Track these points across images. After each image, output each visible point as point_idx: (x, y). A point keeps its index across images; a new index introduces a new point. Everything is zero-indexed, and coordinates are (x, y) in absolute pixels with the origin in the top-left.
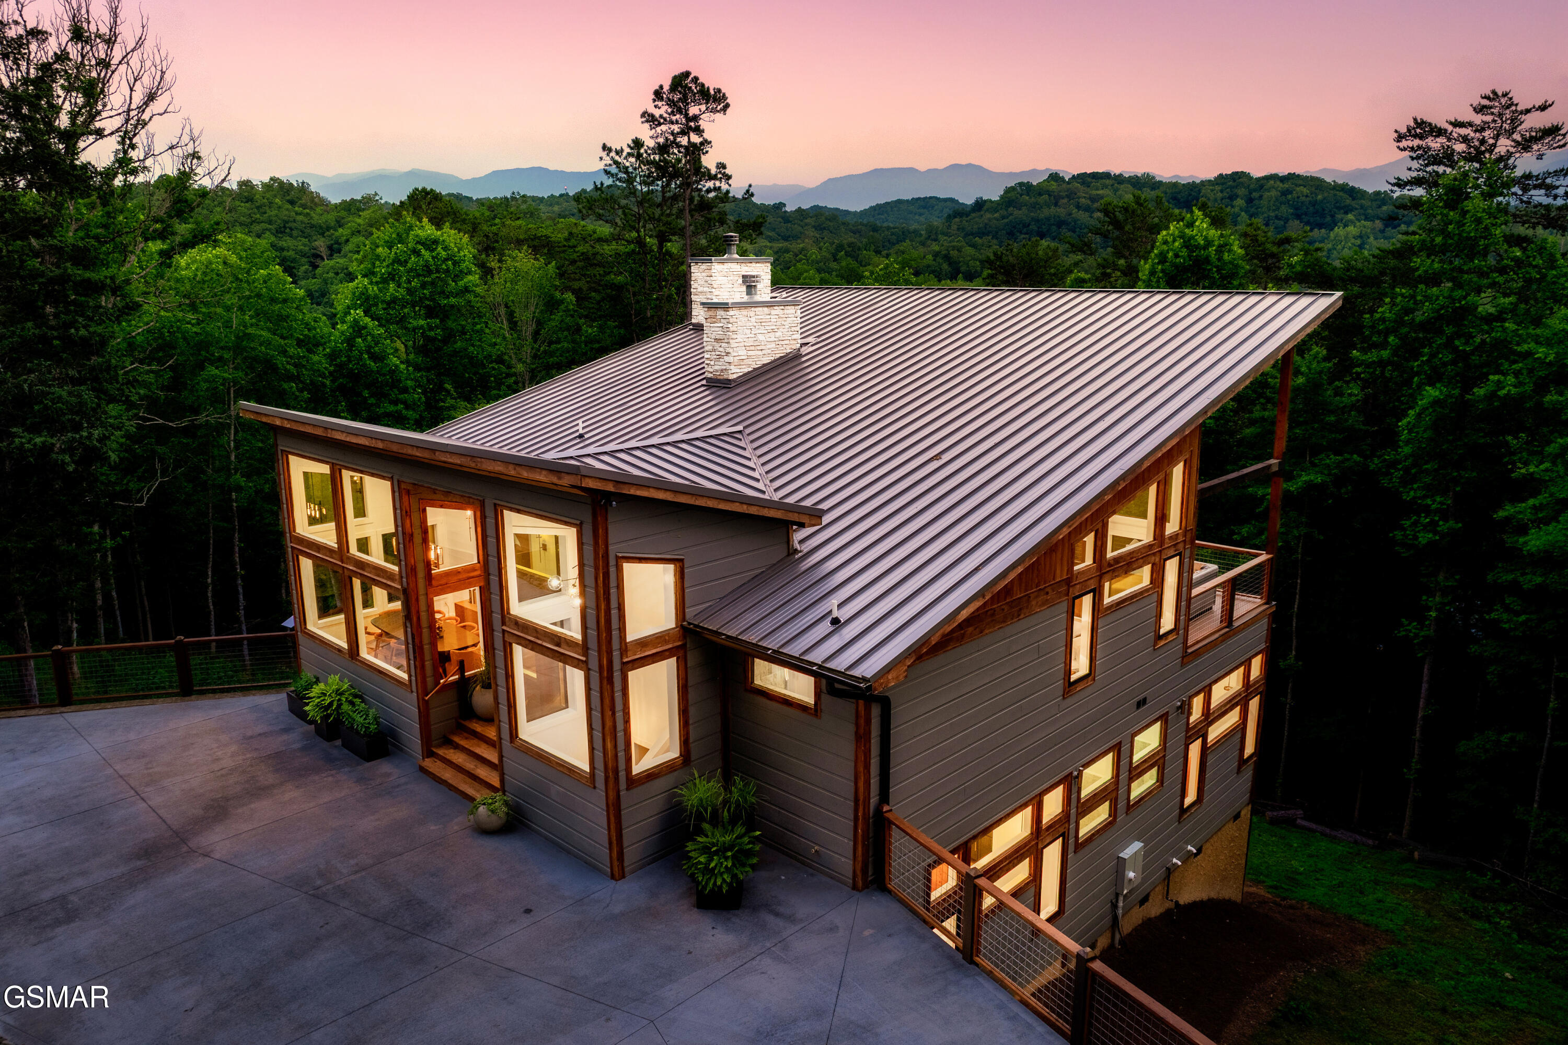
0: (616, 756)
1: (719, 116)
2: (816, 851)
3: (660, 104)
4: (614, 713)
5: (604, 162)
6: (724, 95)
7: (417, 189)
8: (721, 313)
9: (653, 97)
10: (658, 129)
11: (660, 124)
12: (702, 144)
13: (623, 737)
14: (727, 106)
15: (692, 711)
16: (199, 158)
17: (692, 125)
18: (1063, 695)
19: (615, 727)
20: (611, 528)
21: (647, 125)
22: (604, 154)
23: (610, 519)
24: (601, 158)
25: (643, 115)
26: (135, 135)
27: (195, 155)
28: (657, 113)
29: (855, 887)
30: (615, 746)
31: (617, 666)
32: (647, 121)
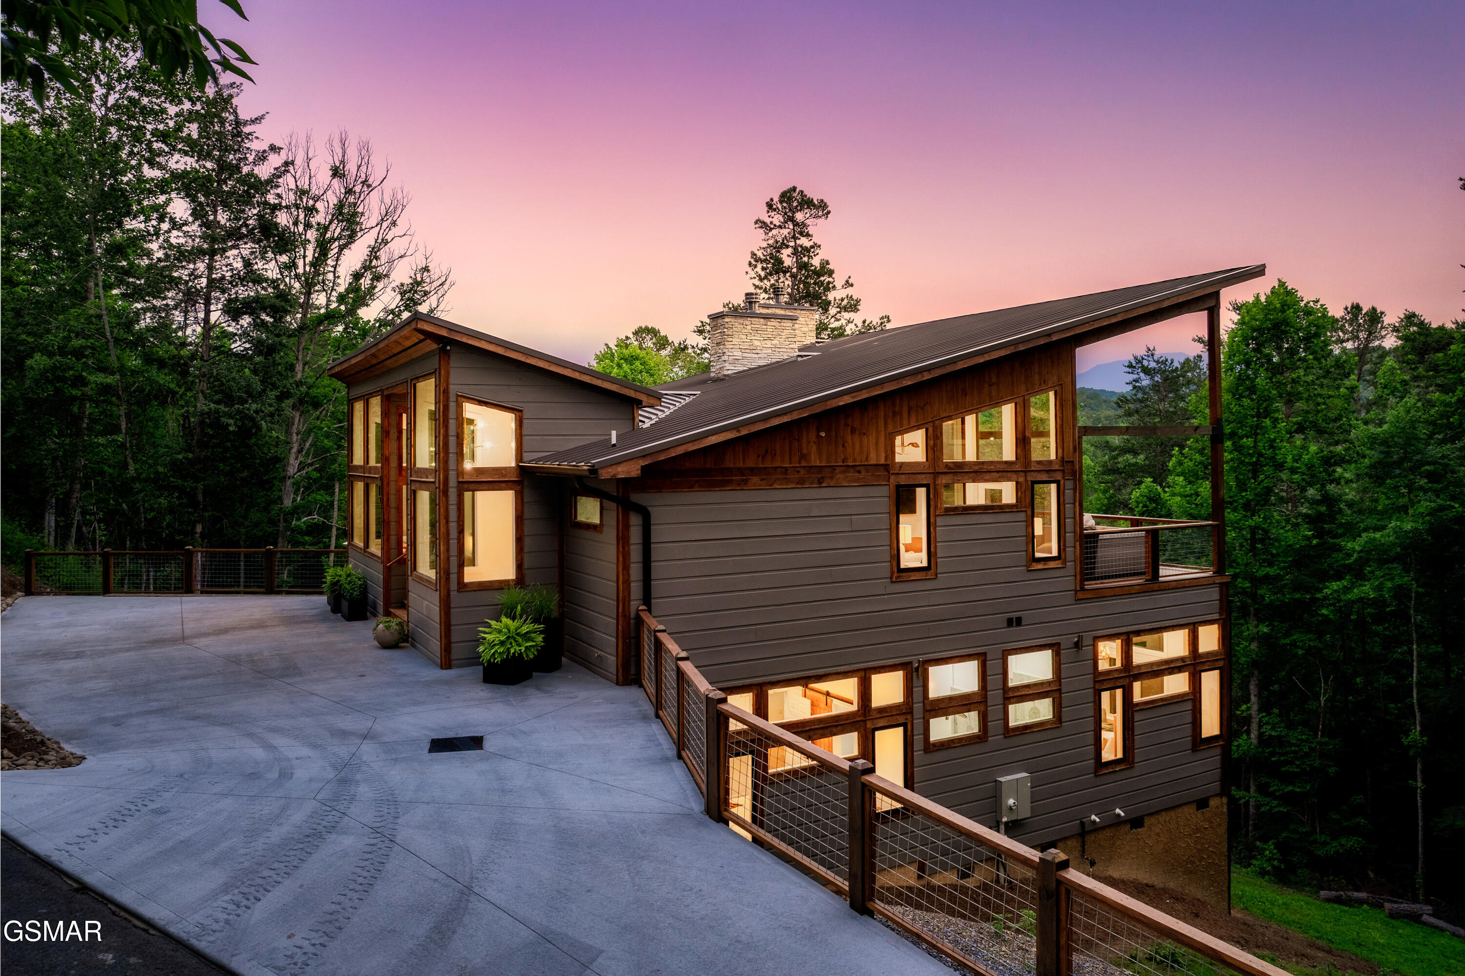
0: (448, 559)
1: (822, 220)
2: (599, 656)
3: (772, 214)
5: (749, 276)
6: (826, 204)
7: (641, 327)
9: (766, 209)
10: (770, 234)
11: (771, 229)
12: (812, 247)
13: (456, 545)
14: (829, 212)
15: (527, 541)
17: (801, 230)
18: (891, 578)
20: (453, 373)
21: (761, 231)
22: (749, 269)
23: (452, 365)
24: (747, 273)
25: (756, 223)
26: (379, 250)
28: (768, 221)
29: (617, 684)
30: (448, 550)
32: (761, 227)
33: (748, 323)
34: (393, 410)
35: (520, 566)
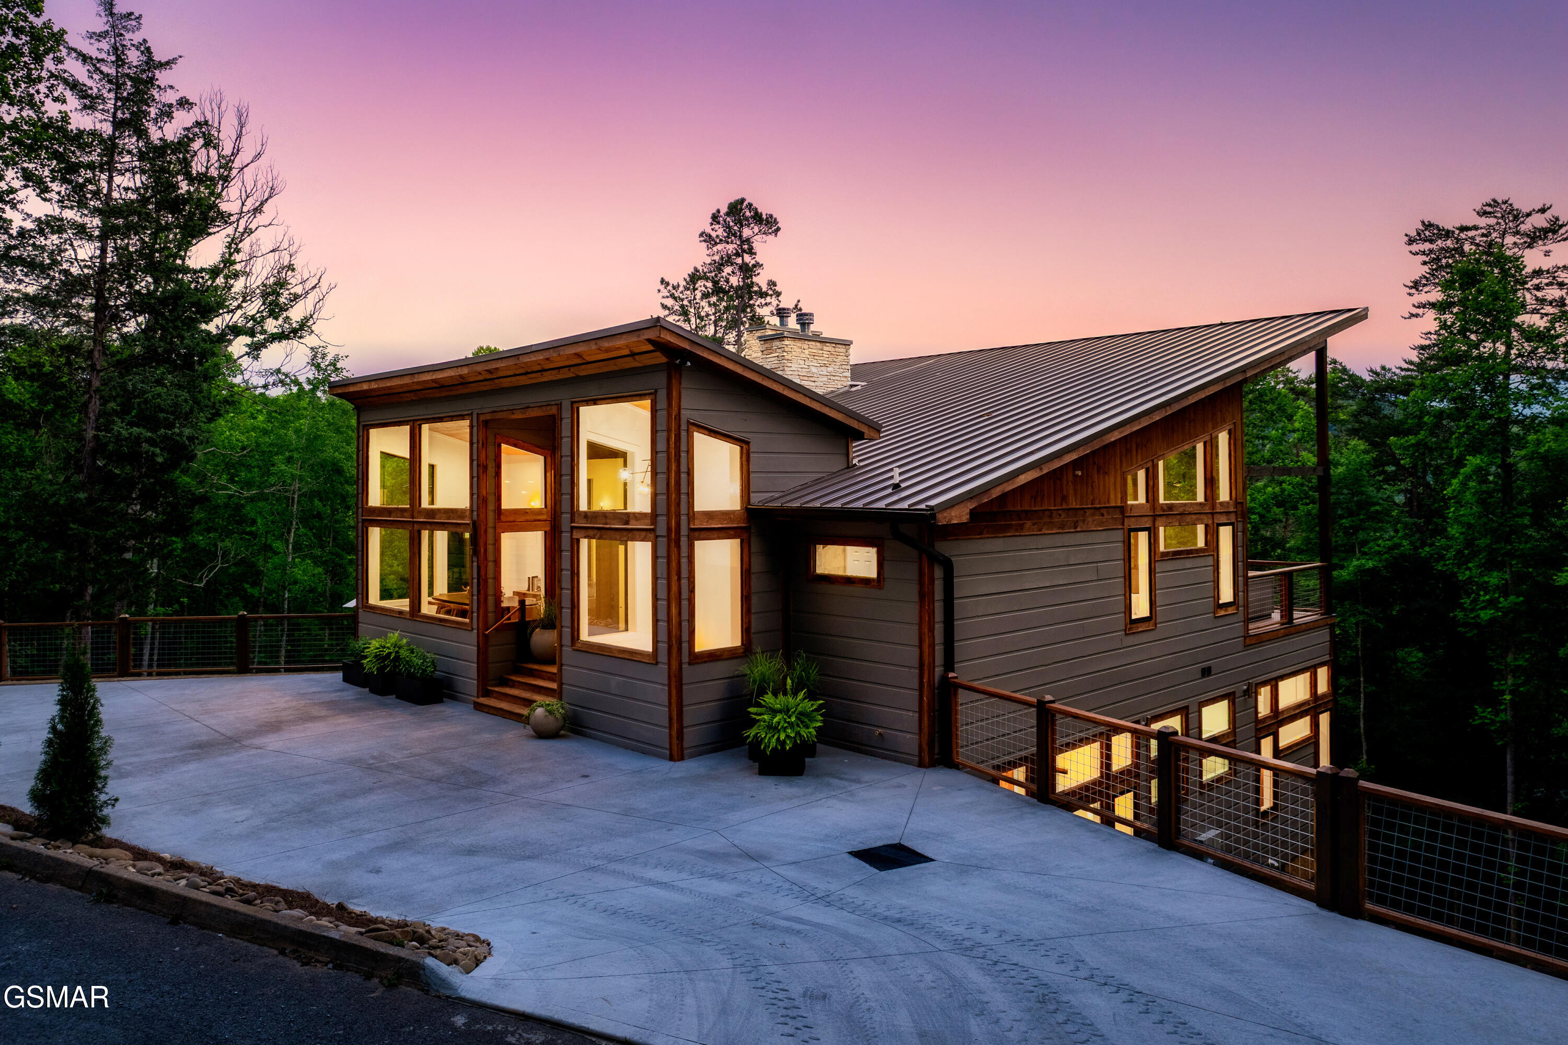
0: (680, 624)
1: (771, 238)
2: (880, 734)
3: (717, 227)
4: (679, 579)
5: (661, 294)
6: (775, 219)
8: (777, 343)
9: (710, 220)
10: (715, 249)
11: (716, 244)
12: (754, 266)
13: (687, 606)
14: (778, 229)
15: (754, 600)
16: (293, 270)
17: (747, 247)
18: (1125, 630)
19: (680, 593)
20: (684, 393)
21: (704, 245)
22: (662, 287)
23: (683, 386)
24: (659, 291)
25: (701, 235)
26: (241, 241)
27: (291, 267)
28: (714, 234)
29: (921, 765)
30: (680, 614)
31: (684, 531)
32: (705, 241)
33: (806, 347)
34: (491, 439)
35: (746, 630)
